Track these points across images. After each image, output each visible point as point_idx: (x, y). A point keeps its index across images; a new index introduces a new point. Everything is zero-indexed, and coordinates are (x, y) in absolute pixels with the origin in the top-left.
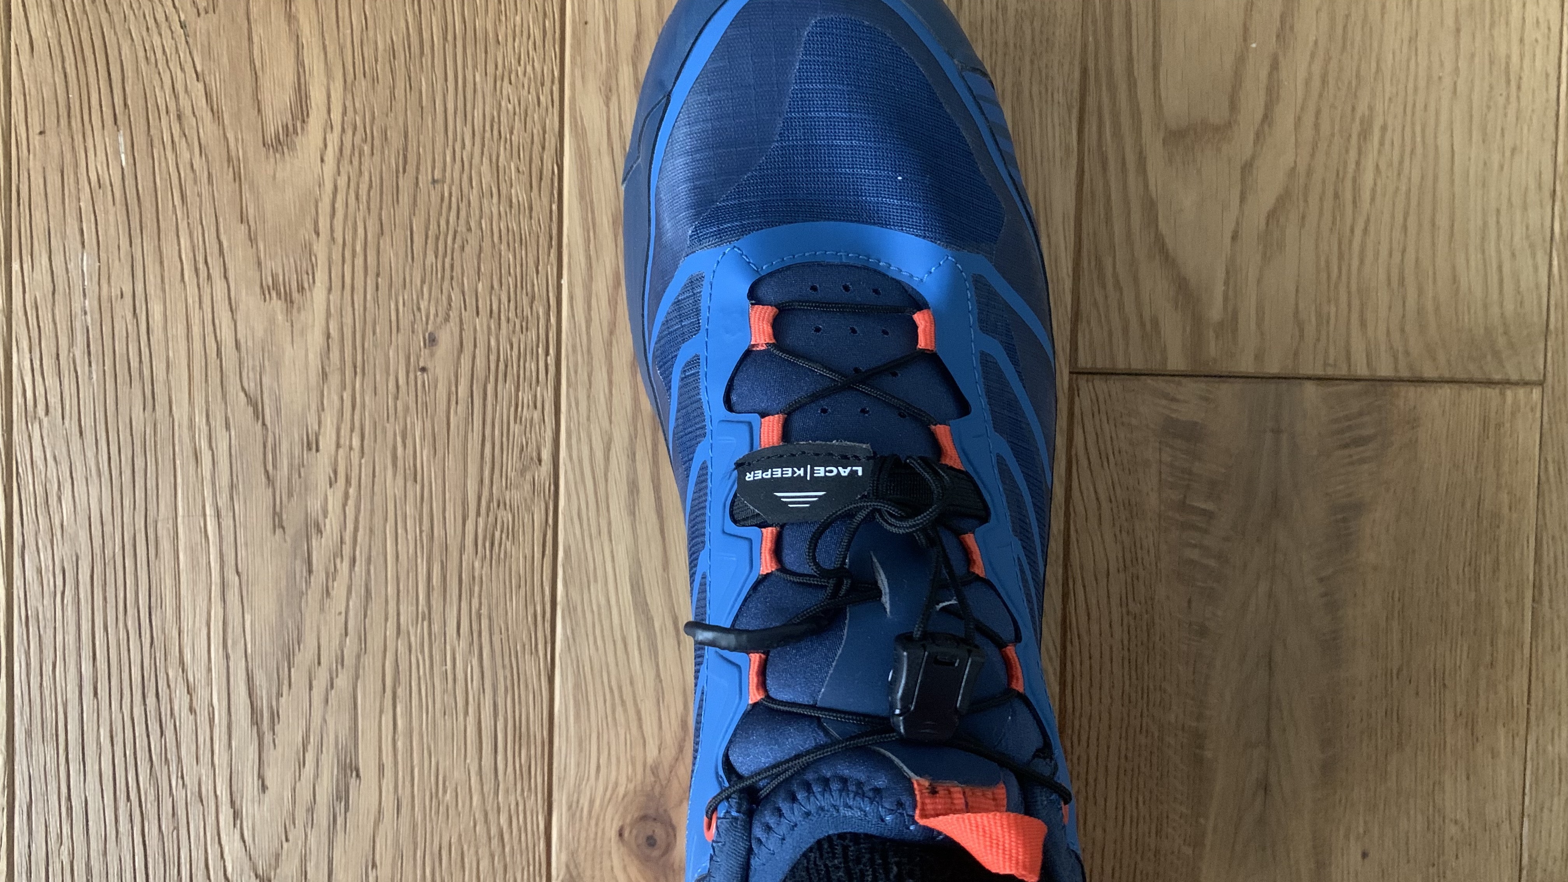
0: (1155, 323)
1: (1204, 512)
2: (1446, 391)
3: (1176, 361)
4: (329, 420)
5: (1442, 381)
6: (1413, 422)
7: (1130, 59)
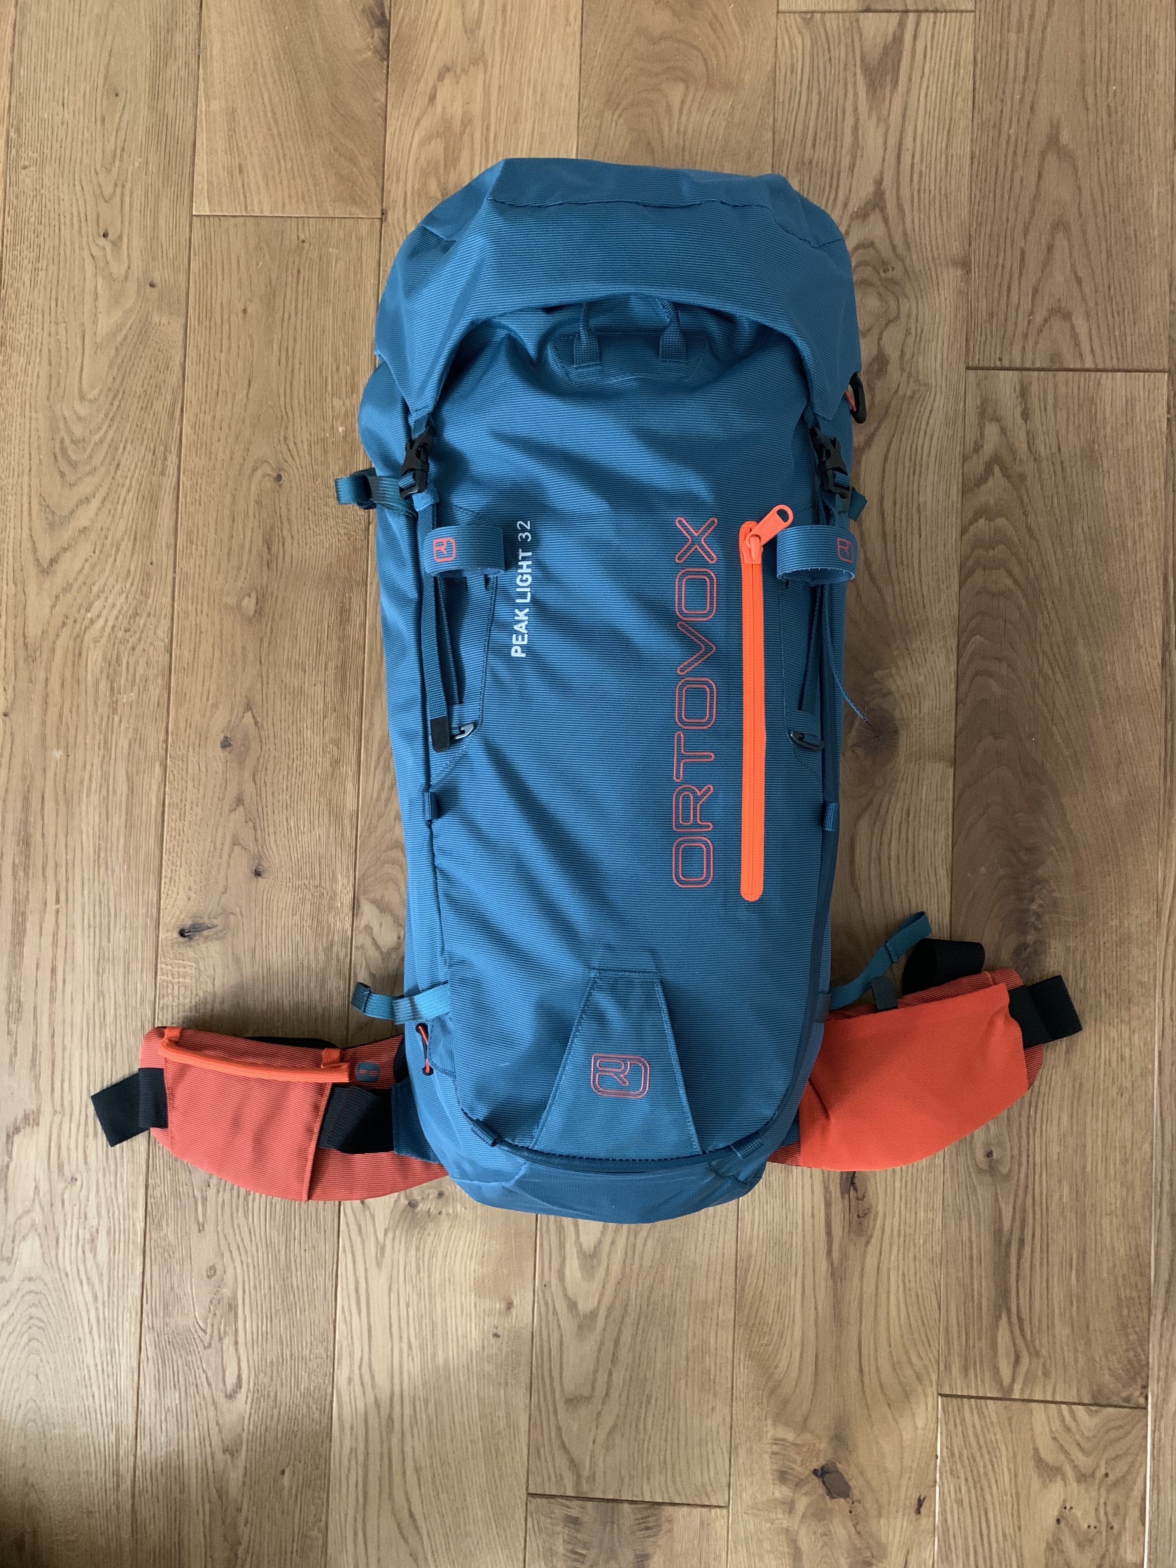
0: (561, 1476)
1: (582, 1555)
2: (685, 1509)
3: (570, 1493)
4: (246, 1500)
5: (683, 1504)
6: (670, 1521)
7: (550, 1371)
